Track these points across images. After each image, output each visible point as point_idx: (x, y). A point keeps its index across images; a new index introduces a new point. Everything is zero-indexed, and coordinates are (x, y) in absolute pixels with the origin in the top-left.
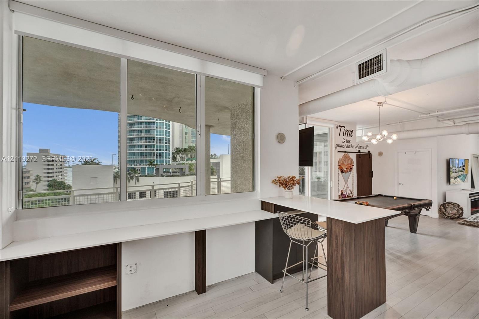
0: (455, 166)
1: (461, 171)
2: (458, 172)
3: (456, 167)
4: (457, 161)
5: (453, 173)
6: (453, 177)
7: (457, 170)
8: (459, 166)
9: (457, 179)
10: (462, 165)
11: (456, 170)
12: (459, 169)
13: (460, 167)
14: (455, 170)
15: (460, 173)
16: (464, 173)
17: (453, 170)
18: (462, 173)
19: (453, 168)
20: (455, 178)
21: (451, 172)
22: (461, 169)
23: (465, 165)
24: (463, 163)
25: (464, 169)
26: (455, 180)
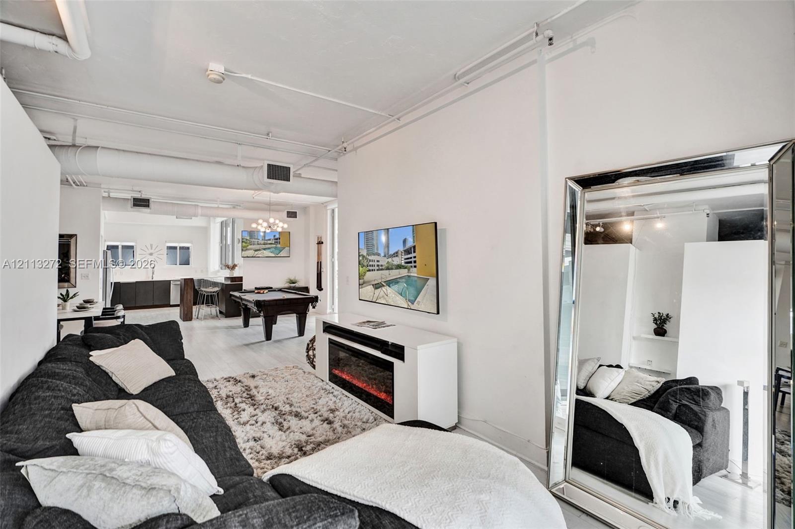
0: (376, 251)
1: (399, 267)
2: (388, 269)
3: (379, 255)
4: (383, 238)
5: (369, 270)
6: (369, 282)
7: (384, 262)
8: (391, 252)
9: (383, 288)
10: (401, 249)
11: (379, 263)
12: (390, 260)
13: (396, 254)
14: (376, 263)
15: (395, 274)
16: (414, 273)
17: (371, 263)
18: (404, 272)
19: (370, 258)
20: (377, 286)
21: (364, 268)
22: (396, 261)
23: (414, 247)
24: (405, 241)
25: (413, 260)
26: (376, 290)
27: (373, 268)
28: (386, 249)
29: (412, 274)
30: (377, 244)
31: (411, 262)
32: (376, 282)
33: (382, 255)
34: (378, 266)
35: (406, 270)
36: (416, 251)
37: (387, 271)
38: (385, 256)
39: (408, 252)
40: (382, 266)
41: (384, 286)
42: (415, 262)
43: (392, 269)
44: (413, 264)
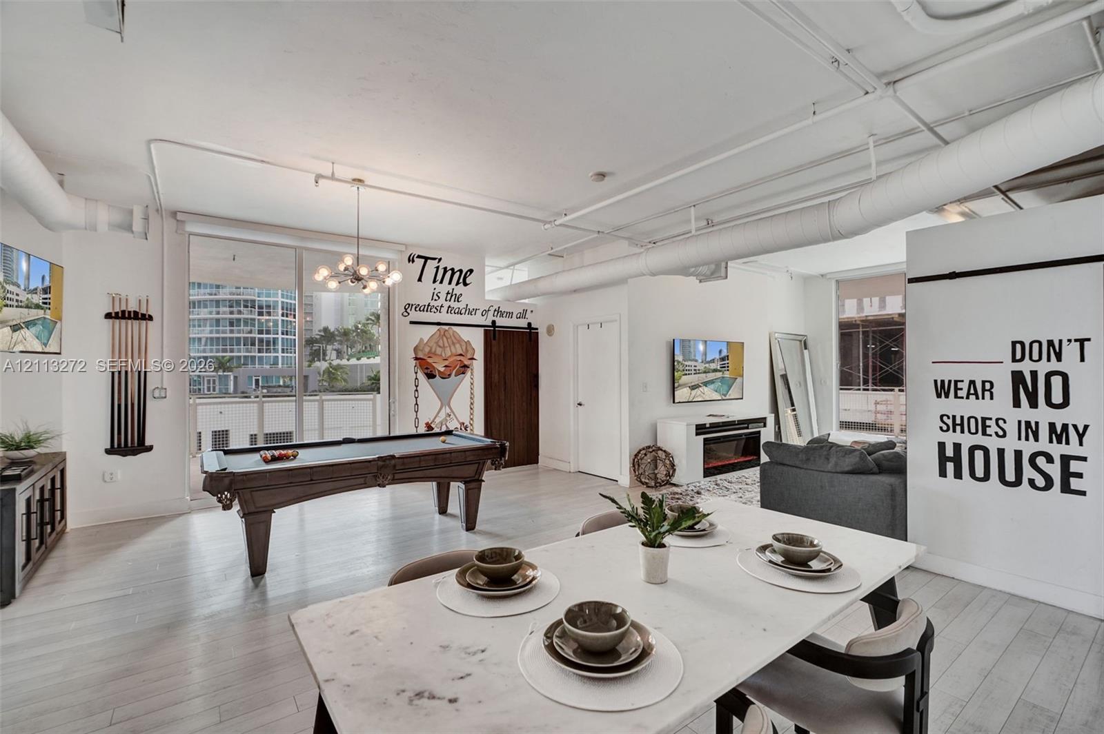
0: (693, 358)
1: (715, 371)
2: (705, 372)
3: (696, 361)
4: (701, 347)
5: (686, 374)
6: (686, 384)
7: (701, 367)
8: (708, 359)
9: (700, 389)
10: (717, 357)
11: (697, 368)
12: (707, 365)
13: (713, 361)
14: (693, 368)
15: (711, 376)
16: (727, 374)
17: (687, 368)
18: (719, 375)
19: (686, 363)
20: (693, 388)
21: (679, 372)
22: (713, 366)
23: (728, 356)
24: (720, 352)
25: (726, 365)
26: (693, 391)
27: (690, 372)
28: (704, 357)
29: (726, 376)
30: (694, 351)
31: (725, 367)
32: (693, 384)
33: (700, 361)
34: (695, 370)
35: (721, 373)
36: (729, 358)
37: (705, 374)
38: (702, 362)
39: (723, 359)
40: (699, 370)
41: (700, 386)
42: (728, 367)
43: (709, 372)
44: (726, 369)
